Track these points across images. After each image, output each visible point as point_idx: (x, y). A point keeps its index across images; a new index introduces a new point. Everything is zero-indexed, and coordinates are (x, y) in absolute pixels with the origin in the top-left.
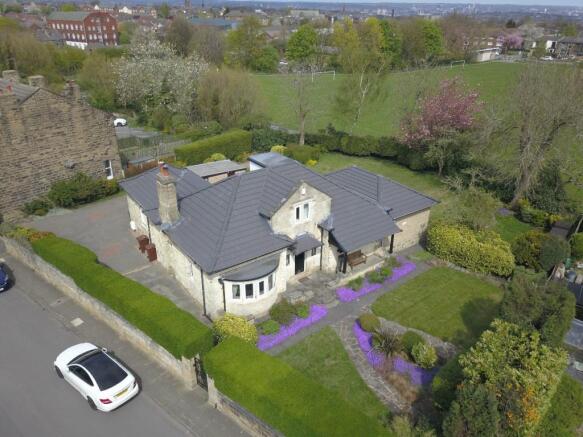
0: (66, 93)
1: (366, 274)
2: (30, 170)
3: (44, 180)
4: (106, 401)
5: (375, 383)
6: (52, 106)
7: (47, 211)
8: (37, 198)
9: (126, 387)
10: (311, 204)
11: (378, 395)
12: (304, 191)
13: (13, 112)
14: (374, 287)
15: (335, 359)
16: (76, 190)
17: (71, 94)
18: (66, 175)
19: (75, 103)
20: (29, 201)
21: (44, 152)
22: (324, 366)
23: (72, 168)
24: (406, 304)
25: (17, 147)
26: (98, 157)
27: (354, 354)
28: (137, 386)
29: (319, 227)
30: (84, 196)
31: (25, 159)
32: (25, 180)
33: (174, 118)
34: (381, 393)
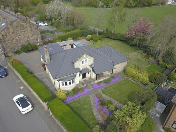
0: (25, 20)
1: (103, 80)
2: (15, 42)
3: (19, 45)
4: (23, 111)
5: (96, 114)
6: (21, 24)
7: (20, 53)
8: (17, 49)
9: (29, 108)
10: (87, 60)
11: (96, 117)
12: (85, 56)
13: (10, 25)
14: (105, 84)
15: (87, 105)
16: (28, 48)
17: (26, 20)
18: (25, 43)
19: (28, 23)
20: (15, 50)
21: (19, 37)
22: (83, 107)
23: (27, 41)
24: (113, 90)
25: (11, 35)
26: (35, 38)
27: (93, 105)
28: (32, 108)
29: (90, 66)
30: (31, 49)
31: (14, 39)
32: (14, 45)
33: (61, 24)
34: (97, 117)
